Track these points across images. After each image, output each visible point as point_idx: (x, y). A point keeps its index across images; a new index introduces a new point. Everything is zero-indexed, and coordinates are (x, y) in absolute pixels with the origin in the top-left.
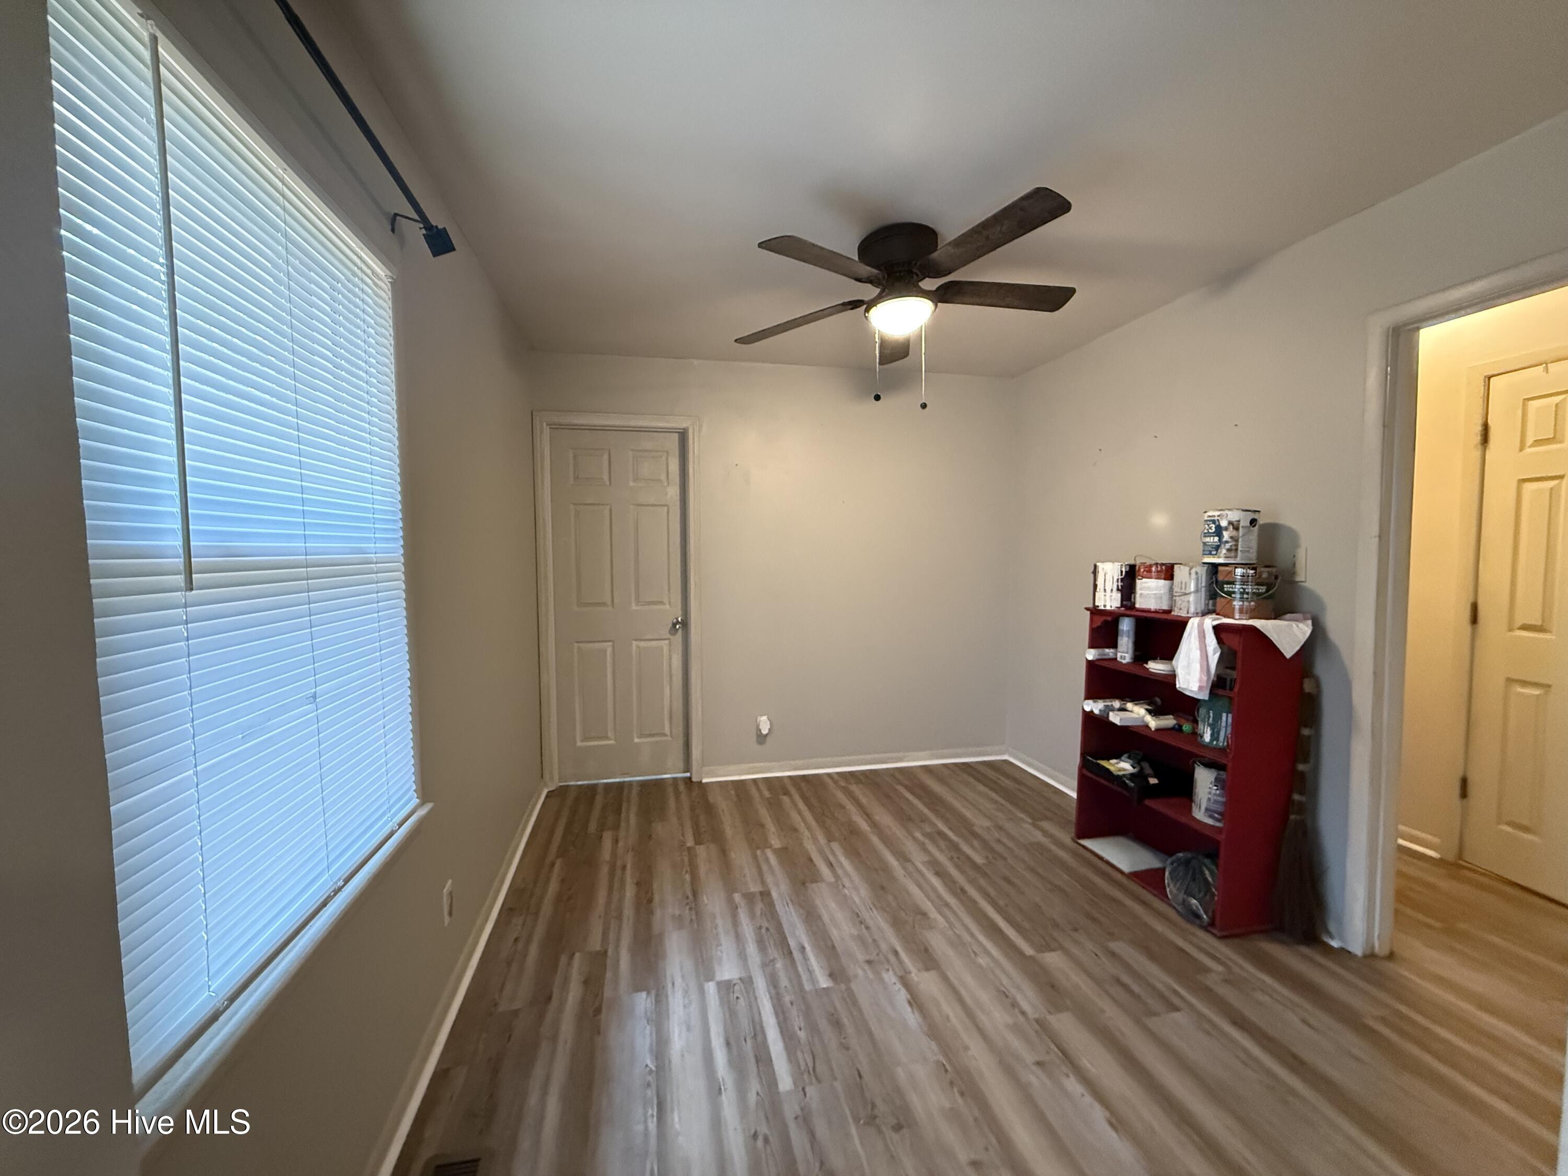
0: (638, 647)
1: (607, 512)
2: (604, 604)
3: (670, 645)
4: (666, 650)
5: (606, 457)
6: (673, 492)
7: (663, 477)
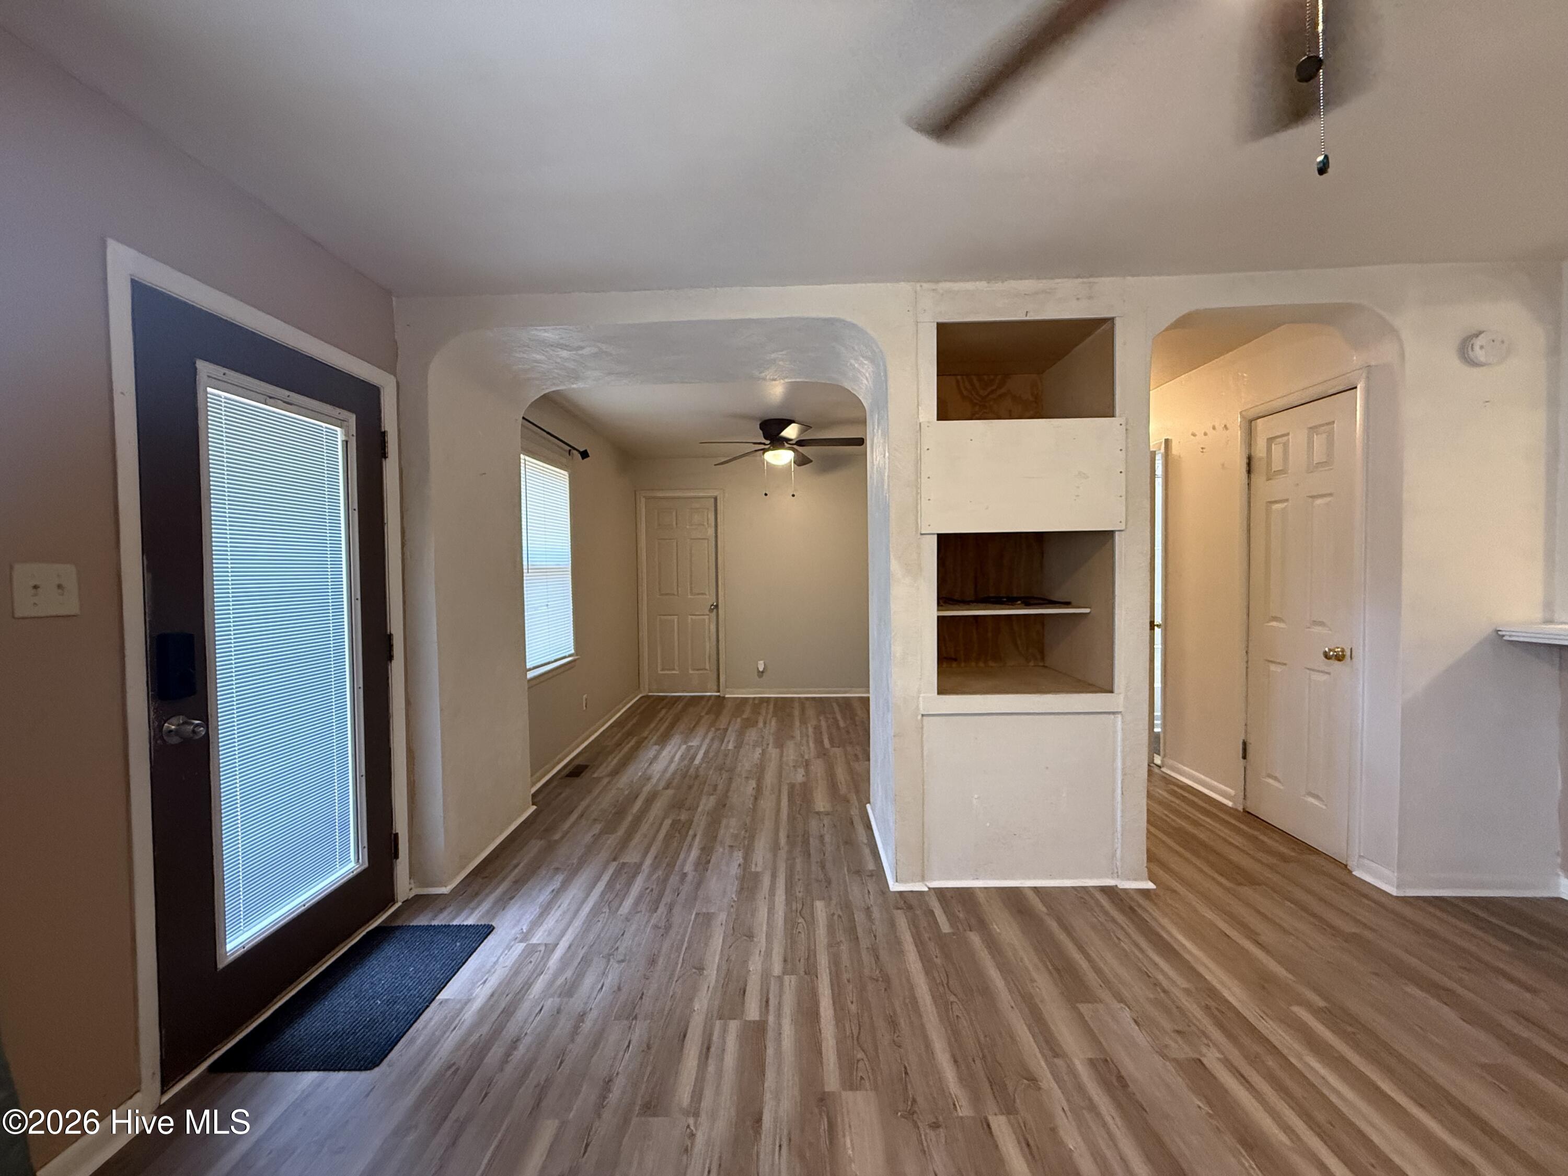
0: (692, 619)
1: (675, 544)
2: (674, 595)
3: (709, 619)
4: (707, 621)
5: (674, 513)
6: (711, 531)
7: (706, 524)
